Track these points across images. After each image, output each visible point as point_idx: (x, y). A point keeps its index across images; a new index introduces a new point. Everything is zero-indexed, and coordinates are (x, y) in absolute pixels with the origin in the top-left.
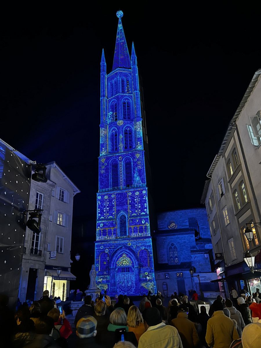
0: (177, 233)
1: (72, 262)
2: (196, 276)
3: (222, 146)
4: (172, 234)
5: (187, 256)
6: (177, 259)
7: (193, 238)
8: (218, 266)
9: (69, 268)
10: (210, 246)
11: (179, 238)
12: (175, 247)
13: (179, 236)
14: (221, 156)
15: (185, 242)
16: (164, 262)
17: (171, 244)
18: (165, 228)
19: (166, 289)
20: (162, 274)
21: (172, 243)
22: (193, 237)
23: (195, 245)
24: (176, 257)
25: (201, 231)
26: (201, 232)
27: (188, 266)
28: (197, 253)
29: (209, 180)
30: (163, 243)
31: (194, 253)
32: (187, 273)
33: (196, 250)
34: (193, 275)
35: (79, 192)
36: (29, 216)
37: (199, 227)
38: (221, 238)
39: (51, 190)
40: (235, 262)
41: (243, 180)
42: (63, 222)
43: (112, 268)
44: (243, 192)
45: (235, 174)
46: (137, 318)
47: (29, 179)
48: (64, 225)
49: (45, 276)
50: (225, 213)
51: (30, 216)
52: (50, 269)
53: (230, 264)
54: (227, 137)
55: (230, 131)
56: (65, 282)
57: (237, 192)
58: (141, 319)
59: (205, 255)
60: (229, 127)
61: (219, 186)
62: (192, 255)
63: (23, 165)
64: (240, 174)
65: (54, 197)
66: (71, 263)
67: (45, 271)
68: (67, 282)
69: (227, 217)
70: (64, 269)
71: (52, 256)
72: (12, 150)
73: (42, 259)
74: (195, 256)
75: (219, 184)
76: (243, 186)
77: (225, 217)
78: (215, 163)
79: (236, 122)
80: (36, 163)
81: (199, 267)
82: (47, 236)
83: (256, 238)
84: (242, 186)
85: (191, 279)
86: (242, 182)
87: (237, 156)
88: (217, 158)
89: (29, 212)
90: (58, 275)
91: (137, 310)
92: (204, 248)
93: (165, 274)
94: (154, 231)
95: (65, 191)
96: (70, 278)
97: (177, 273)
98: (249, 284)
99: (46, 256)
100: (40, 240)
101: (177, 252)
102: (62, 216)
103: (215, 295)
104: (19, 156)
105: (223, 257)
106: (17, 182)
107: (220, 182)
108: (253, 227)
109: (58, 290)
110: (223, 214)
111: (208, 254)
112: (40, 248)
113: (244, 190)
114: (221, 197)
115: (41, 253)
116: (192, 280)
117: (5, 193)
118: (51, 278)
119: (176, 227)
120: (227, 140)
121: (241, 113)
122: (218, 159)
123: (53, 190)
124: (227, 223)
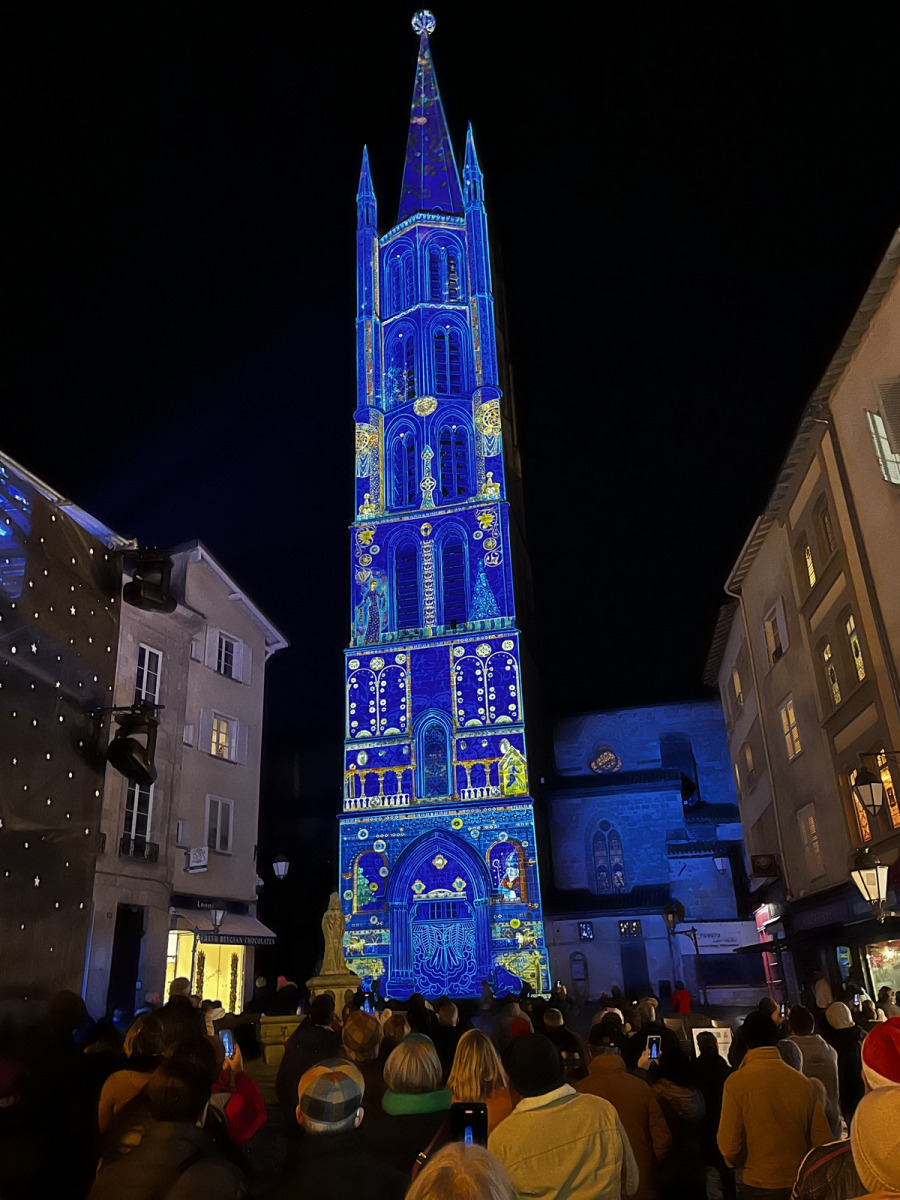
0: (621, 787)
1: (262, 883)
2: (685, 932)
3: (778, 486)
4: (605, 788)
5: (655, 864)
6: (619, 874)
7: (677, 801)
8: (762, 898)
9: (253, 902)
10: (733, 830)
11: (626, 803)
12: (614, 835)
13: (627, 796)
14: (776, 521)
15: (648, 817)
16: (576, 886)
17: (598, 823)
18: (580, 769)
19: (583, 977)
20: (567, 926)
21: (605, 822)
22: (675, 799)
23: (683, 826)
24: (618, 868)
25: (705, 778)
26: (703, 783)
27: (657, 898)
28: (689, 854)
29: (732, 603)
30: (574, 818)
31: (680, 855)
32: (654, 922)
33: (685, 845)
34: (676, 930)
35: (283, 644)
36: (115, 727)
37: (695, 763)
38: (772, 802)
39: (187, 638)
40: (822, 886)
41: (849, 605)
42: (230, 747)
43: (397, 903)
44: (851, 645)
45: (825, 581)
46: (486, 1072)
47: (112, 600)
48: (233, 758)
49: (171, 932)
50: (789, 716)
51: (118, 727)
52: (186, 905)
53: (802, 894)
54: (798, 455)
55: (806, 435)
56: (239, 950)
57: (828, 646)
58: (499, 1074)
59: (718, 861)
60: (806, 419)
61: (769, 624)
62: (670, 861)
63: (91, 551)
64: (840, 583)
65: (199, 662)
66: (258, 886)
67: (171, 913)
68: (247, 952)
69: (795, 730)
70: (236, 907)
71: (192, 865)
72: (56, 499)
73: (159, 872)
74: (682, 866)
75: (768, 620)
76: (851, 625)
77: (786, 729)
78: (755, 545)
79: (830, 400)
80: (136, 545)
81: (697, 903)
82: (175, 799)
83: (894, 805)
84: (848, 625)
85: (667, 941)
86: (844, 611)
87: (829, 520)
88: (761, 527)
89: (114, 712)
90: (215, 925)
91: (485, 1044)
92: (713, 838)
93: (580, 923)
94: (542, 781)
95: (236, 641)
96: (255, 937)
97: (620, 922)
98: (866, 960)
99: (173, 861)
100: (154, 809)
101: (620, 852)
102: (228, 727)
103: (751, 995)
104: (78, 521)
105: (778, 868)
106: (73, 611)
107: (769, 613)
108: (883, 766)
109: (214, 978)
110: (781, 721)
111: (726, 860)
112: (151, 838)
113: (854, 639)
114: (775, 662)
115: (157, 852)
116: (672, 946)
117: (34, 649)
118: (191, 937)
119: (615, 766)
120: (795, 465)
121: (847, 368)
122: (764, 529)
123: (196, 640)
124: (794, 751)
